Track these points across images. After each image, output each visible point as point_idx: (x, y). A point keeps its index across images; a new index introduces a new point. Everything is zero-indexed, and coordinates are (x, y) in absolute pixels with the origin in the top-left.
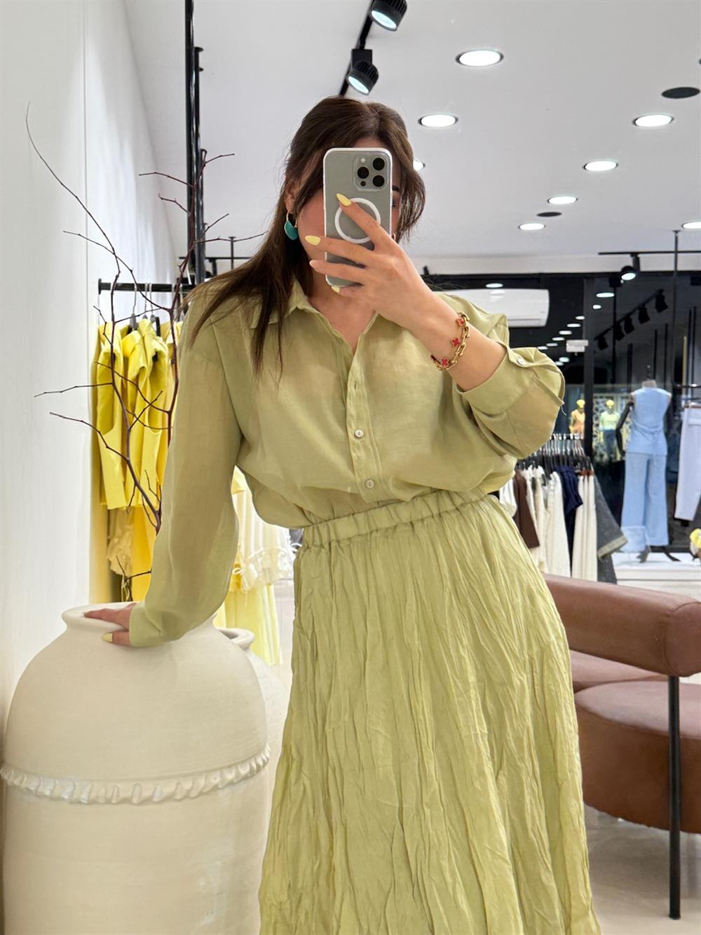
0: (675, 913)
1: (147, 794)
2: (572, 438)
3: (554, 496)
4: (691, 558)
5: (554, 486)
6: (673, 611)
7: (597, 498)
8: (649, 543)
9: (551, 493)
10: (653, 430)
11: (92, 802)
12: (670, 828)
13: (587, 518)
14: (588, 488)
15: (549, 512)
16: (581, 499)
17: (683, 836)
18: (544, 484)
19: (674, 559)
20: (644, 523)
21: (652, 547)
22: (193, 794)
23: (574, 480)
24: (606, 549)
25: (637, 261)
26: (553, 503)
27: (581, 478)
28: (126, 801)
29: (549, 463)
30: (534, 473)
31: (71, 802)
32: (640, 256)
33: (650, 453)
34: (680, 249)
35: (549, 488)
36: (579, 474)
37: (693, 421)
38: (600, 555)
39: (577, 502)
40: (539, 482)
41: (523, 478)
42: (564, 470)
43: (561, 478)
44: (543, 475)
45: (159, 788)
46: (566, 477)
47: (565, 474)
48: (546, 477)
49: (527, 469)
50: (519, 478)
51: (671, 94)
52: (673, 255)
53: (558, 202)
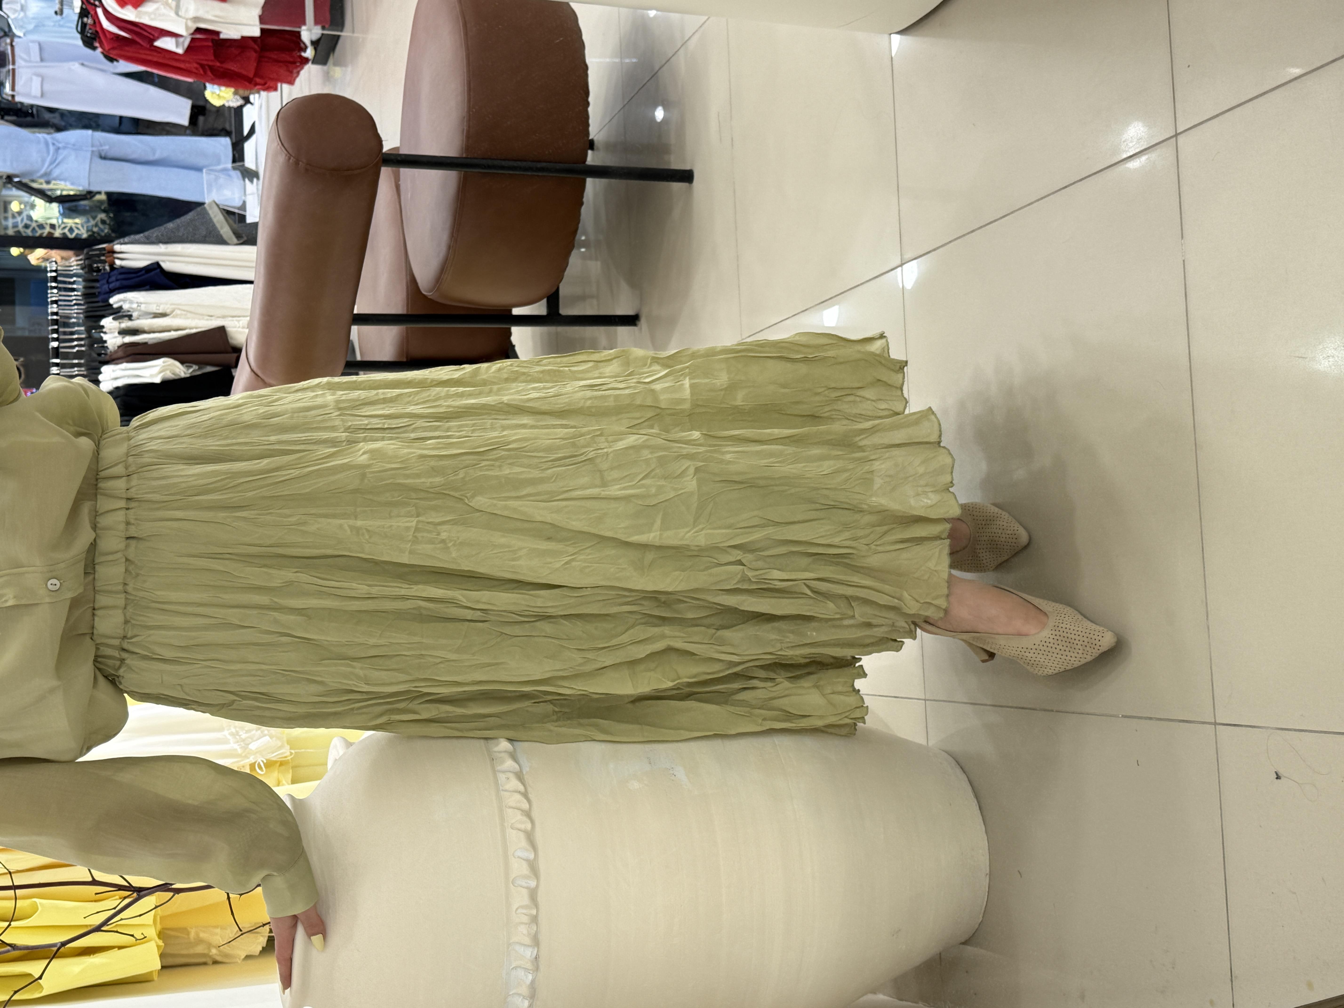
0: (687, 176)
1: (525, 869)
2: (54, 274)
3: (146, 303)
4: (249, 106)
5: (131, 302)
7: (147, 242)
8: (229, 165)
9: (143, 307)
11: (536, 941)
12: (582, 177)
13: (180, 260)
14: (134, 254)
15: (172, 312)
16: (152, 264)
18: (130, 317)
19: (252, 131)
20: (199, 169)
21: (234, 161)
22: (525, 806)
23: (121, 274)
24: (226, 232)
26: (160, 304)
27: (118, 262)
28: (533, 895)
29: (96, 309)
30: (112, 332)
31: (537, 969)
33: (89, 155)
35: (135, 310)
36: (112, 264)
38: (235, 240)
39: (154, 269)
40: (126, 324)
41: (119, 347)
42: (106, 287)
43: (119, 293)
44: (114, 319)
45: (520, 853)
46: (118, 284)
47: (111, 286)
48: (118, 313)
49: (105, 342)
50: (120, 354)
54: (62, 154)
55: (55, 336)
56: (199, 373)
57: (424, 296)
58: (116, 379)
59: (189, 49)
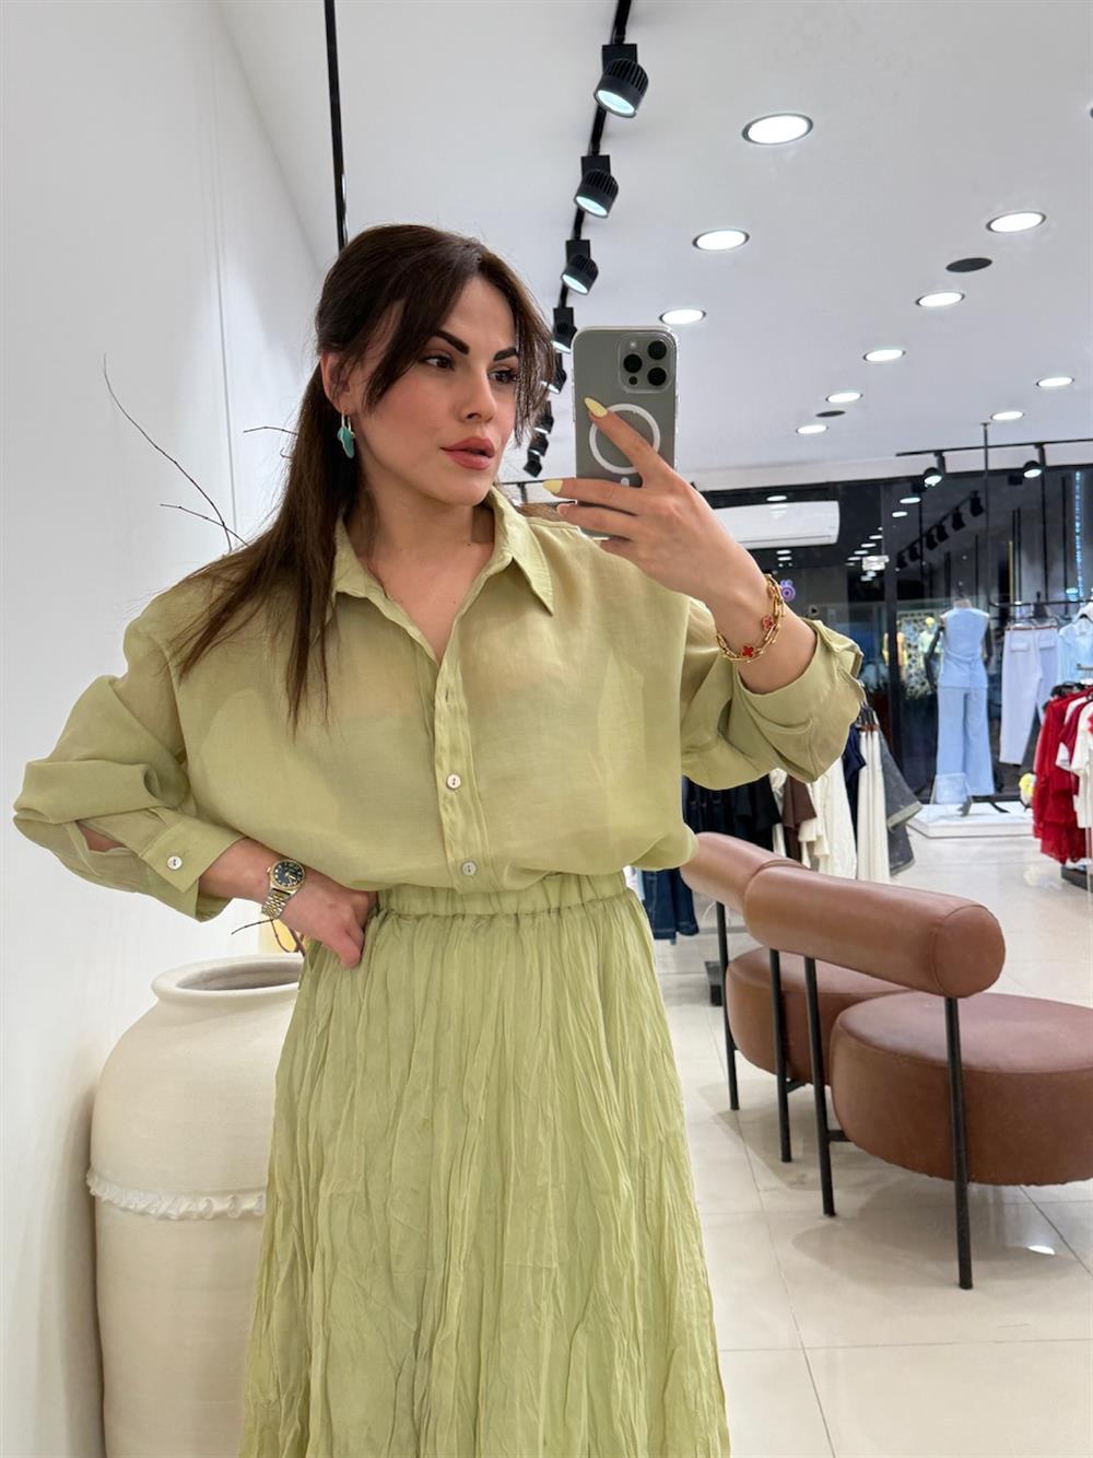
0: (966, 1282)
6: (944, 919)
7: (883, 757)
8: (971, 793)
12: (955, 1178)
13: (872, 780)
14: (872, 745)
16: (864, 761)
19: (1002, 810)
21: (975, 797)
23: (856, 739)
24: (897, 818)
25: (942, 461)
27: (863, 734)
32: (945, 454)
33: (967, 686)
34: (991, 442)
36: (861, 730)
37: (1016, 646)
38: (890, 825)
39: (860, 762)
51: (958, 267)
52: (982, 451)
53: (839, 399)
54: (966, 667)
57: (836, 1016)
59: (1060, 770)
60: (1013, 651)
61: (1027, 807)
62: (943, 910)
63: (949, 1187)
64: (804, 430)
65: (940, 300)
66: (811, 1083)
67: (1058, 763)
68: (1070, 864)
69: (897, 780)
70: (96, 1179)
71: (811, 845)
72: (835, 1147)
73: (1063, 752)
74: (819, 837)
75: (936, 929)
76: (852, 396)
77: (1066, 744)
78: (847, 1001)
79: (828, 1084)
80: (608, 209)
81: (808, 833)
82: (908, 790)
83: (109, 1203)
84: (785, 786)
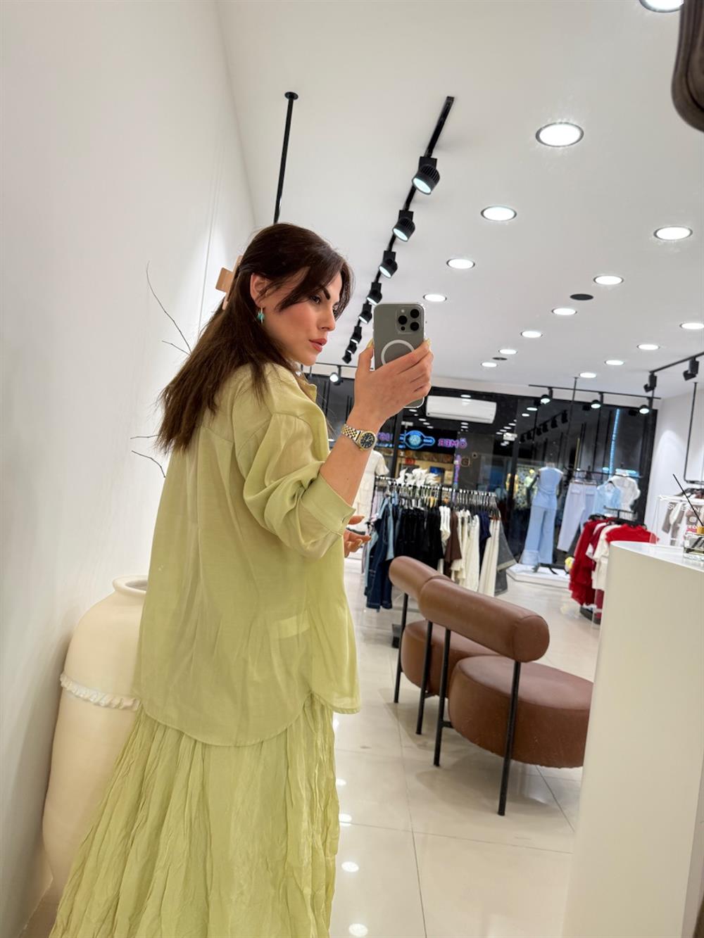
0: (501, 812)
3: (474, 529)
4: (564, 573)
5: (475, 523)
6: (521, 619)
7: (500, 535)
8: (540, 561)
9: (472, 528)
10: (549, 493)
12: (505, 756)
13: (493, 546)
14: (496, 527)
15: (471, 539)
16: (490, 534)
17: (513, 762)
18: (469, 522)
19: (554, 573)
20: (539, 549)
21: (542, 564)
23: (487, 521)
24: (503, 566)
25: (551, 392)
26: (473, 534)
27: (492, 521)
29: (474, 510)
30: (464, 514)
32: (553, 389)
33: (547, 507)
34: (577, 388)
35: (472, 524)
36: (492, 519)
37: (574, 491)
38: (499, 569)
39: (488, 535)
40: (466, 520)
41: (457, 516)
42: (482, 515)
43: (479, 519)
44: (469, 516)
46: (483, 519)
47: (483, 517)
49: (460, 511)
50: (454, 516)
51: (576, 297)
52: (572, 391)
53: (505, 352)
54: (547, 497)
55: (465, 492)
56: (443, 546)
57: (457, 662)
58: (444, 513)
59: (587, 558)
60: (572, 493)
61: (568, 573)
62: (521, 616)
63: (501, 760)
64: (485, 364)
65: (565, 312)
66: (438, 695)
67: (587, 554)
68: (585, 606)
69: (505, 547)
70: (66, 678)
71: (456, 573)
72: (445, 730)
73: (590, 549)
74: (461, 569)
75: (516, 625)
76: (512, 352)
77: (593, 544)
78: (464, 655)
79: (447, 697)
80: (408, 238)
81: (457, 566)
82: (511, 553)
83: (70, 692)
84: (448, 540)
